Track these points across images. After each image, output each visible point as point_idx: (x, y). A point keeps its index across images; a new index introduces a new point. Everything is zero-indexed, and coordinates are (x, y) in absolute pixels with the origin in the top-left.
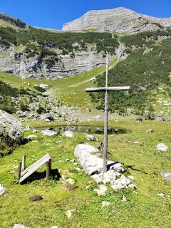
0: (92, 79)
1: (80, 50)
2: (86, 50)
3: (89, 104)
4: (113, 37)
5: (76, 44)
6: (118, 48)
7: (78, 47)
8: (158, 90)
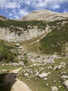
0: (38, 41)
1: (31, 29)
2: (33, 28)
3: (40, 52)
4: (44, 22)
5: (29, 26)
6: (46, 27)
7: (30, 27)
8: (65, 45)
